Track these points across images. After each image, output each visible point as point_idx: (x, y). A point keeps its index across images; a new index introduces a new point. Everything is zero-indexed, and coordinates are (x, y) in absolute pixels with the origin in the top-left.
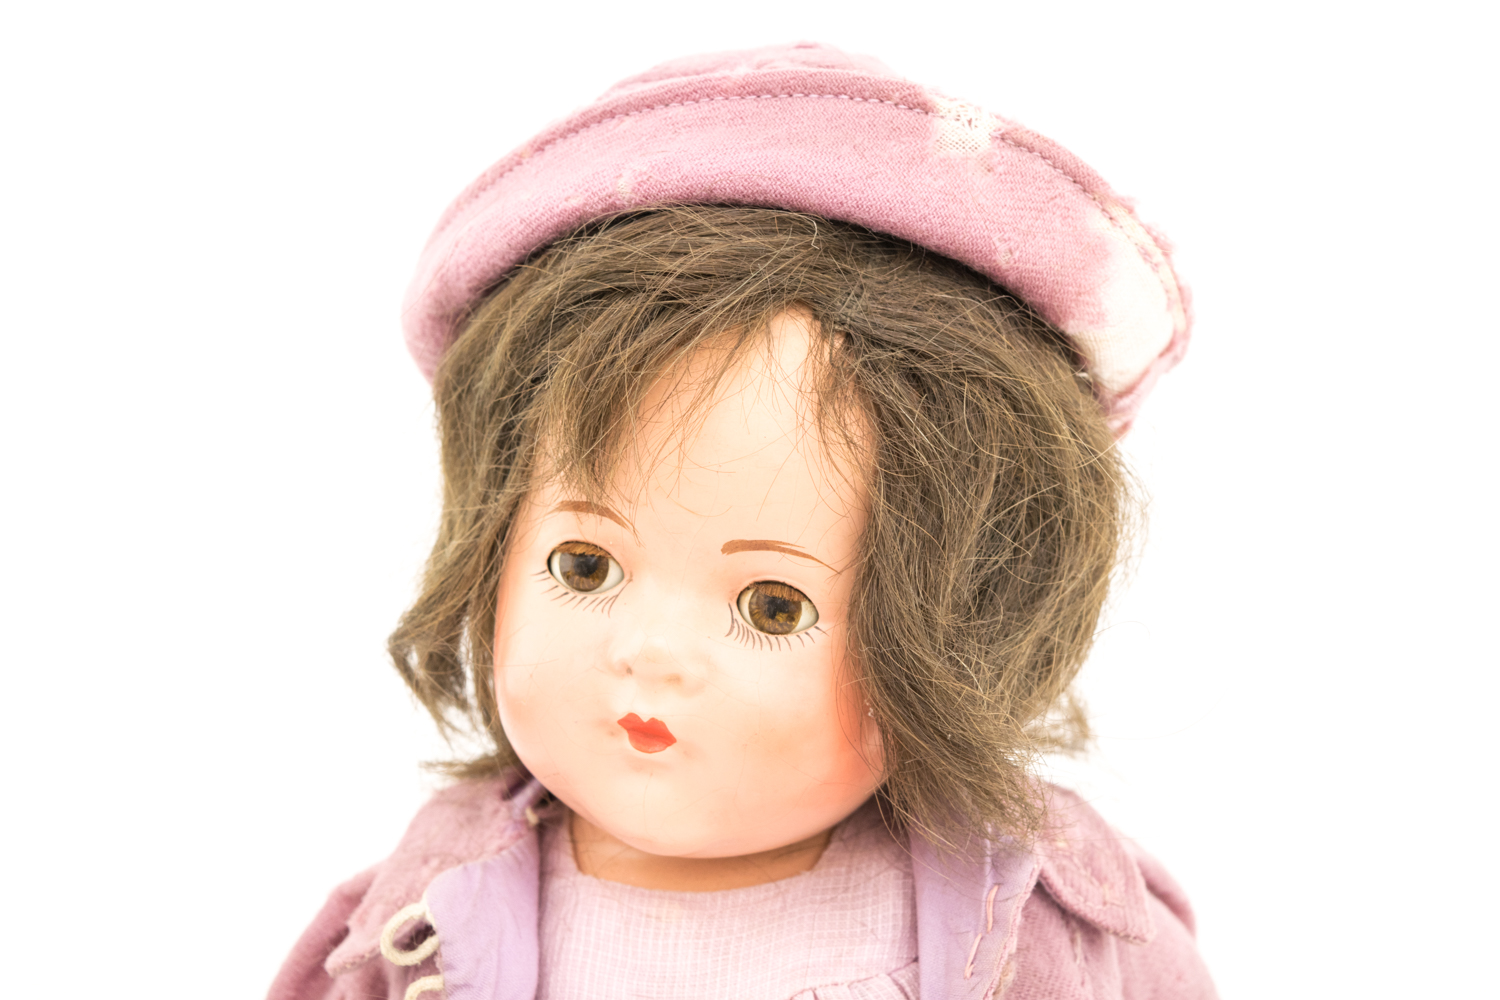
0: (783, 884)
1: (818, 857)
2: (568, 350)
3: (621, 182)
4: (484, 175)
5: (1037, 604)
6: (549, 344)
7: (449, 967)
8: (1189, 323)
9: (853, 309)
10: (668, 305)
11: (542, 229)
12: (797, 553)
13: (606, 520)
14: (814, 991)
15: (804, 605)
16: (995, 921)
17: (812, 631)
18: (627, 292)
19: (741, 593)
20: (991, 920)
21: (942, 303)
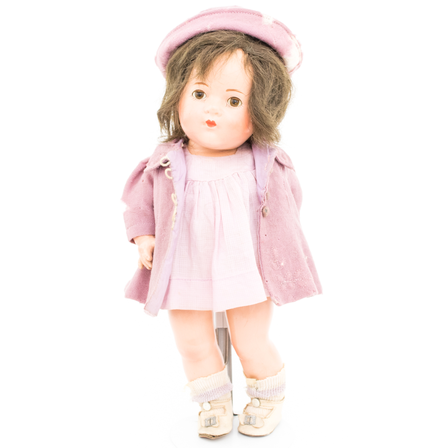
0: (230, 156)
1: (235, 152)
2: (200, 54)
3: (208, 26)
4: (178, 26)
5: (279, 104)
6: (197, 52)
7: (172, 167)
8: (302, 60)
9: (249, 50)
10: (219, 47)
11: (192, 34)
12: (239, 92)
13: (205, 86)
14: (237, 173)
15: (240, 101)
16: (270, 161)
17: (241, 106)
18: (210, 44)
19: (228, 99)
20: (269, 161)
21: (264, 50)
